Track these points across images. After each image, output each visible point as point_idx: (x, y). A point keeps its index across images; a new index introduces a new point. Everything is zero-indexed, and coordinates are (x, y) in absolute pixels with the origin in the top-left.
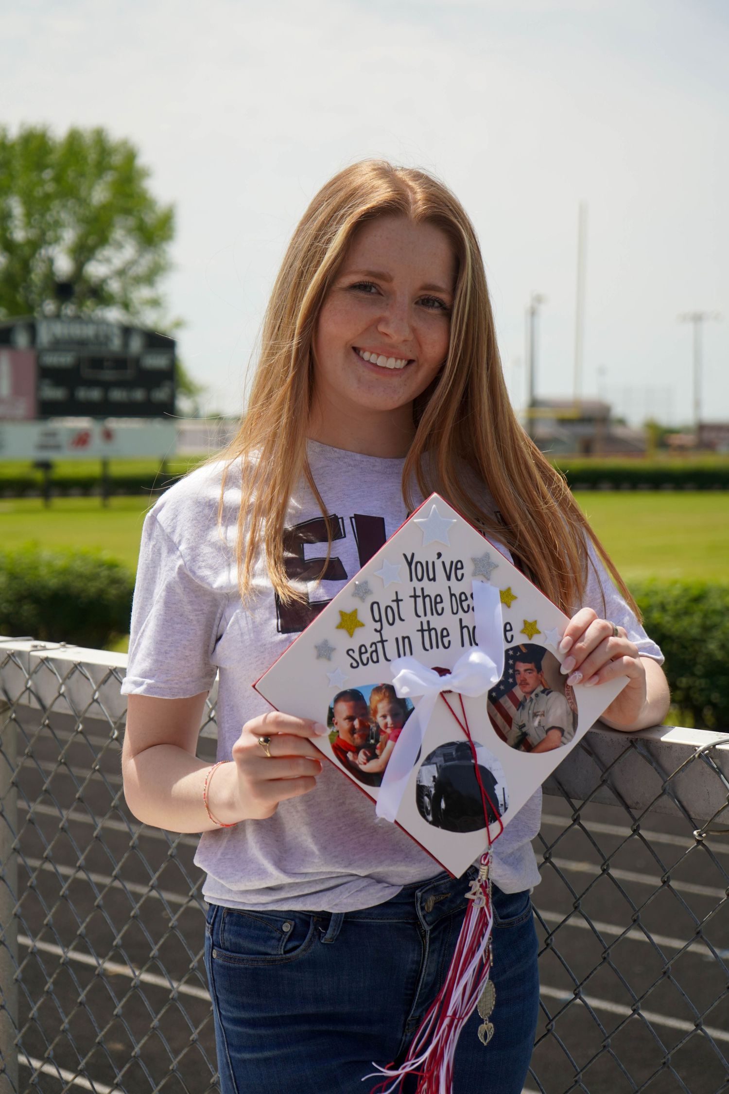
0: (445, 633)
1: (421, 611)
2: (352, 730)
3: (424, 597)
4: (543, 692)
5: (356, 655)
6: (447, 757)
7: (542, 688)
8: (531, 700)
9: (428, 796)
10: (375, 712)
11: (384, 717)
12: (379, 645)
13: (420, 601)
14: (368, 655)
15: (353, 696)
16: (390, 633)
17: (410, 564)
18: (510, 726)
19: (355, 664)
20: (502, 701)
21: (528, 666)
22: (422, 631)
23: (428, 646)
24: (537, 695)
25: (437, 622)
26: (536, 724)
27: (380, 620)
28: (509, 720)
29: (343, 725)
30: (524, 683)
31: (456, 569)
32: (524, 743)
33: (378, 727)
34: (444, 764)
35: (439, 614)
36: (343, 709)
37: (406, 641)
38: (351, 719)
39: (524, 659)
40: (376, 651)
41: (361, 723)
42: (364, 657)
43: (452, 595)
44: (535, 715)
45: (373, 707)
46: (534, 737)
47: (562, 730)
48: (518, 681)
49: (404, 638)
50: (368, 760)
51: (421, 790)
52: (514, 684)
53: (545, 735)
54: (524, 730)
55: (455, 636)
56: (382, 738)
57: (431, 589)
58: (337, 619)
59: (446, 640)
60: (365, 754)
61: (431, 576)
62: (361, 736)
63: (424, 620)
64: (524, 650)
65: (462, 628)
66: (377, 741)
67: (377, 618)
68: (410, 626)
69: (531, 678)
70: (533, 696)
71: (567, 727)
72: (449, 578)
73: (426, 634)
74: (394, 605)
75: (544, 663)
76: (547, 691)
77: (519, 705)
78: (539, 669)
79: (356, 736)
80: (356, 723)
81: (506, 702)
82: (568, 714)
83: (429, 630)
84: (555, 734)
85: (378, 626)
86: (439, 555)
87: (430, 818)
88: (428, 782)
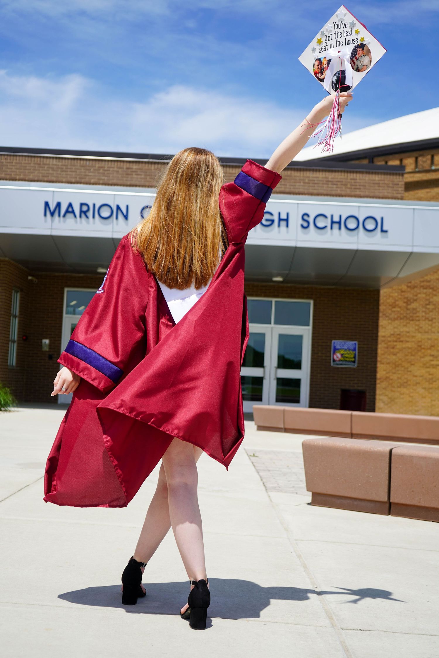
0: (342, 42)
1: (336, 37)
2: (318, 68)
3: (337, 33)
4: (363, 56)
5: (321, 50)
6: (339, 74)
7: (363, 55)
8: (360, 58)
9: (334, 84)
10: (324, 63)
11: (326, 64)
12: (326, 46)
13: (336, 34)
14: (323, 49)
15: (319, 60)
16: (329, 43)
17: (335, 25)
18: (355, 65)
19: (320, 52)
20: (353, 59)
21: (360, 49)
22: (336, 42)
23: (337, 46)
24: (362, 57)
25: (340, 39)
26: (361, 64)
27: (327, 40)
28: (354, 63)
29: (316, 67)
30: (359, 54)
31: (346, 25)
32: (358, 70)
33: (324, 67)
34: (338, 76)
35: (341, 37)
36: (317, 63)
37: (332, 45)
38: (318, 65)
39: (360, 47)
40: (325, 48)
41: (320, 66)
42: (322, 50)
43: (344, 32)
44: (361, 62)
45: (323, 62)
46: (360, 68)
47: (367, 66)
48: (358, 53)
49: (332, 44)
50: (321, 75)
51: (333, 82)
52: (357, 54)
53: (362, 67)
54: (358, 66)
55: (344, 43)
56: (324, 70)
57: (339, 31)
58: (317, 41)
59: (342, 44)
60: (321, 74)
61: (339, 28)
62: (320, 70)
63: (337, 39)
64: (360, 45)
65: (346, 40)
66: (323, 71)
67: (326, 40)
68: (333, 41)
69: (361, 52)
70: (361, 57)
71: (368, 65)
72: (344, 28)
73: (337, 43)
74: (330, 36)
75: (365, 48)
76: (364, 56)
77: (357, 60)
78: (363, 50)
79: (319, 70)
80: (319, 66)
81: (354, 59)
82: (369, 61)
83: (338, 42)
84: (365, 66)
85: (326, 42)
86: (342, 22)
87: (334, 90)
88: (334, 81)
